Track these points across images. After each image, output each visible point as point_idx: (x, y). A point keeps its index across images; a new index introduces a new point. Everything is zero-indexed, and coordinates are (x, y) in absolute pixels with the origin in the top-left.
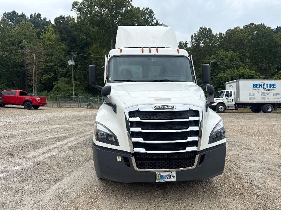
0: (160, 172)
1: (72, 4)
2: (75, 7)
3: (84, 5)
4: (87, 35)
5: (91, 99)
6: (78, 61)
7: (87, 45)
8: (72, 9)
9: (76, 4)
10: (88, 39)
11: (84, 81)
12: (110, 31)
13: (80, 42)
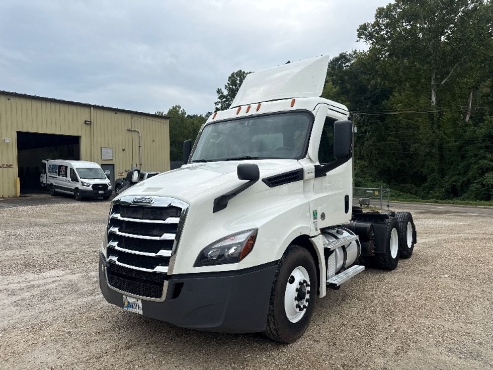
0: (127, 296)
1: (358, 30)
2: (363, 34)
3: (379, 26)
4: (385, 77)
5: (367, 191)
6: (367, 126)
7: (386, 94)
8: (358, 39)
9: (363, 28)
10: (387, 84)
11: (377, 160)
12: (428, 60)
13: (372, 91)
